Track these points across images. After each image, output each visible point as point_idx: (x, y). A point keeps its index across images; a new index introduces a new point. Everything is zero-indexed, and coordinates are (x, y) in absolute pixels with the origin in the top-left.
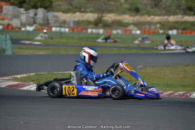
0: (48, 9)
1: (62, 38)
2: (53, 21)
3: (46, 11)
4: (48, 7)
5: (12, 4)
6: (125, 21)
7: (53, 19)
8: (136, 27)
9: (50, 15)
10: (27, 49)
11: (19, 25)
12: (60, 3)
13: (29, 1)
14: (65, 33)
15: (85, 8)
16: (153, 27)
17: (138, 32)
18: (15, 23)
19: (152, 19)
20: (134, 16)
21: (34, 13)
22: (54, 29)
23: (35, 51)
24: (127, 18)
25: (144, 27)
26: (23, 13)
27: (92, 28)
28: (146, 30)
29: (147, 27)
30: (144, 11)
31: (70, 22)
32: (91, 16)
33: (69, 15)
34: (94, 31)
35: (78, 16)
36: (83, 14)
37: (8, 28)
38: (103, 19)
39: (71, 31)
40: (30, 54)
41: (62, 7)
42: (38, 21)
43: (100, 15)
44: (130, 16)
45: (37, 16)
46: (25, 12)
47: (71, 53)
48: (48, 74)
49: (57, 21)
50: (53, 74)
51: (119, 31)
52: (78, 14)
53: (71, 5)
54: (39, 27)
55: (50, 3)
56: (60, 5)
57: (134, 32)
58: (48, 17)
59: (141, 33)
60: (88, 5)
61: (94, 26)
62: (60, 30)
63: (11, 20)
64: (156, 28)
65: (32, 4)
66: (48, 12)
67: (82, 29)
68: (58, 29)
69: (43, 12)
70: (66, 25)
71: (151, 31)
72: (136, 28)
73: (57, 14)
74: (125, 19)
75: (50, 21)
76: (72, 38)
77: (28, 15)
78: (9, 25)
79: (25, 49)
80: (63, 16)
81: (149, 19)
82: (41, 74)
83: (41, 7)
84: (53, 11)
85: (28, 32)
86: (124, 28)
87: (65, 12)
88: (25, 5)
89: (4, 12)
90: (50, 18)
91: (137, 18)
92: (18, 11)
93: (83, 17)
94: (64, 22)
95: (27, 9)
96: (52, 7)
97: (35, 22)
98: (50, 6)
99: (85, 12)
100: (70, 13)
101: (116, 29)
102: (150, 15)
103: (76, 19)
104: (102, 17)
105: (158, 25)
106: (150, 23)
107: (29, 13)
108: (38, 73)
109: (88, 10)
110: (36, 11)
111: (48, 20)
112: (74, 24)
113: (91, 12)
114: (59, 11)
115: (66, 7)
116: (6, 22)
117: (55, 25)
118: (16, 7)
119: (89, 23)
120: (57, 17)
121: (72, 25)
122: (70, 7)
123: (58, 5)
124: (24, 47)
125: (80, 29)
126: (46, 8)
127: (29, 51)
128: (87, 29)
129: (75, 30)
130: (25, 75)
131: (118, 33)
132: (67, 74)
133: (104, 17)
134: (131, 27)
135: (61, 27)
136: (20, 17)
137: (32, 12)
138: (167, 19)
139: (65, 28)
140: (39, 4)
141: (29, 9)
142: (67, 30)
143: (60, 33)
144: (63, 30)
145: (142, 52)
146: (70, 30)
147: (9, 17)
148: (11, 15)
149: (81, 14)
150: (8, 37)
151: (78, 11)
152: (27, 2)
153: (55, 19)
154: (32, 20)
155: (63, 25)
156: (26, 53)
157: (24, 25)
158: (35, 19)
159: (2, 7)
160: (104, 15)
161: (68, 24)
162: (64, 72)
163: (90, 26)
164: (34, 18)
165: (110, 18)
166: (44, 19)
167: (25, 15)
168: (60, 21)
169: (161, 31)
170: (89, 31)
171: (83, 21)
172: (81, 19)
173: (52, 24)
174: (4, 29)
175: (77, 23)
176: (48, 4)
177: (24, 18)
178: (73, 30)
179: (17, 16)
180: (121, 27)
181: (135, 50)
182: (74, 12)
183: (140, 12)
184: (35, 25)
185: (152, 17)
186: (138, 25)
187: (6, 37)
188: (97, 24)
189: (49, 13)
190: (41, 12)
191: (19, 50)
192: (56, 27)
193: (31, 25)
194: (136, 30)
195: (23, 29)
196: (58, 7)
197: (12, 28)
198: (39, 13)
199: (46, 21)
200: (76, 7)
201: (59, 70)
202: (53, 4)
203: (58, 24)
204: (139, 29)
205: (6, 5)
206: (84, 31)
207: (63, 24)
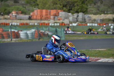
0: (85, 13)
2: (88, 20)
3: (83, 14)
4: (85, 12)
5: (64, 11)
7: (88, 18)
9: (86, 16)
10: (73, 36)
11: (68, 23)
13: (74, 9)
14: (95, 26)
15: (107, 11)
18: (66, 22)
21: (77, 16)
22: (88, 24)
23: (78, 37)
26: (71, 16)
27: (112, 23)
31: (98, 20)
32: (111, 16)
33: (97, 16)
36: (106, 15)
37: (62, 25)
39: (98, 25)
40: (75, 39)
41: (93, 12)
42: (79, 20)
45: (79, 17)
46: (71, 15)
47: (99, 38)
48: (86, 50)
49: (91, 20)
50: (89, 51)
52: (103, 15)
53: (98, 10)
54: (80, 23)
55: (86, 9)
56: (92, 10)
60: (109, 10)
61: (112, 22)
62: (92, 25)
63: (64, 20)
65: (76, 10)
68: (91, 24)
69: (82, 15)
70: (96, 22)
73: (90, 15)
75: (86, 20)
77: (73, 17)
78: (63, 23)
79: (72, 37)
80: (93, 17)
82: (82, 51)
83: (81, 12)
84: (88, 14)
85: (74, 26)
87: (95, 14)
88: (72, 11)
89: (60, 15)
90: (86, 18)
92: (68, 15)
94: (95, 20)
95: (73, 14)
96: (87, 12)
97: (77, 21)
98: (86, 11)
99: (107, 14)
100: (98, 15)
103: (102, 18)
107: (74, 16)
108: (80, 50)
109: (109, 13)
110: (78, 14)
111: (85, 19)
113: (111, 14)
114: (91, 14)
115: (96, 11)
116: (61, 21)
117: (89, 22)
118: (67, 13)
119: (109, 20)
120: (90, 17)
121: (99, 21)
122: (98, 11)
123: (91, 10)
125: (104, 24)
126: (83, 12)
127: (74, 37)
128: (108, 24)
129: (101, 25)
135: (92, 23)
136: (69, 18)
137: (75, 15)
139: (95, 23)
140: (80, 10)
141: (74, 13)
142: (96, 25)
144: (94, 24)
146: (98, 24)
147: (63, 18)
148: (64, 17)
149: (104, 15)
150: (62, 30)
151: (103, 14)
152: (73, 10)
153: (89, 18)
154: (76, 19)
155: (94, 22)
156: (73, 39)
157: (71, 23)
158: (78, 19)
159: (59, 13)
161: (97, 21)
162: (95, 50)
163: (110, 22)
164: (77, 18)
166: (82, 19)
167: (71, 17)
168: (92, 20)
170: (110, 25)
172: (105, 18)
173: (87, 22)
174: (60, 25)
175: (102, 20)
177: (71, 18)
178: (100, 25)
179: (67, 18)
182: (100, 14)
184: (78, 22)
187: (61, 30)
189: (85, 15)
190: (81, 15)
191: (69, 37)
192: (90, 23)
193: (75, 22)
195: (71, 25)
196: (91, 11)
197: (65, 25)
198: (79, 15)
199: (84, 20)
200: (102, 11)
201: (92, 48)
202: (88, 10)
205: (61, 11)
207: (94, 21)
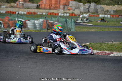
0: (97, 3)
2: (100, 11)
5: (75, 0)
7: (100, 9)
10: (84, 28)
11: (79, 13)
14: (107, 18)
15: (121, 2)
18: (77, 12)
21: (88, 6)
22: (100, 16)
23: (89, 29)
26: (82, 6)
31: (111, 11)
33: (111, 6)
36: (120, 6)
37: (72, 15)
39: (111, 17)
40: (86, 31)
41: (106, 2)
45: (91, 8)
47: (111, 31)
48: (98, 43)
50: (101, 44)
52: (116, 6)
54: (91, 14)
63: (74, 10)
67: (119, 16)
68: (103, 16)
69: (94, 5)
70: (109, 13)
73: (103, 6)
75: (98, 11)
76: (113, 21)
77: (84, 7)
78: (73, 13)
79: (83, 28)
80: (106, 8)
82: (93, 44)
83: (93, 2)
84: (101, 4)
87: (108, 4)
88: (83, 1)
89: (70, 5)
90: (98, 9)
92: (79, 4)
94: (108, 11)
95: (84, 4)
96: (100, 2)
97: (89, 11)
100: (111, 5)
103: (115, 9)
108: (91, 43)
110: (90, 4)
111: (97, 10)
112: (114, 12)
114: (104, 4)
115: (109, 2)
116: (71, 11)
117: (102, 13)
118: (78, 2)
120: (103, 8)
121: (112, 13)
122: (111, 2)
124: (82, 27)
125: (117, 15)
126: (96, 2)
127: (85, 29)
129: (114, 16)
132: (110, 44)
135: (105, 14)
136: (80, 8)
137: (87, 5)
141: (86, 3)
142: (109, 16)
144: (106, 16)
146: (111, 16)
148: (74, 7)
149: (118, 6)
150: (73, 20)
151: (116, 4)
153: (102, 9)
154: (87, 10)
155: (106, 13)
156: (84, 31)
157: (82, 13)
158: (89, 9)
159: (69, 2)
162: (108, 43)
164: (88, 9)
166: (94, 10)
168: (105, 11)
172: (119, 9)
173: (99, 13)
174: (70, 15)
175: (116, 12)
177: (82, 9)
178: (113, 16)
179: (78, 8)
182: (114, 5)
184: (89, 13)
187: (71, 21)
189: (98, 6)
190: (93, 5)
191: (79, 29)
192: (102, 14)
193: (86, 13)
197: (75, 15)
198: (91, 6)
199: (96, 11)
200: (115, 2)
201: (104, 41)
205: (71, 1)
207: (107, 12)
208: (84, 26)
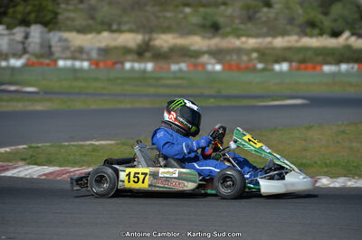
0: (51, 26)
1: (76, 79)
2: (59, 49)
3: (45, 30)
4: (50, 23)
6: (193, 48)
7: (59, 44)
8: (215, 58)
9: (54, 37)
10: (11, 100)
12: (72, 15)
14: (81, 70)
15: (119, 24)
16: (245, 58)
17: (218, 67)
19: (243, 43)
20: (210, 38)
21: (23, 35)
22: (61, 63)
23: (27, 104)
24: (197, 42)
25: (228, 58)
26: (3, 35)
27: (133, 61)
28: (233, 63)
29: (235, 57)
30: (228, 30)
31: (92, 49)
32: (131, 39)
33: (89, 36)
34: (137, 66)
35: (105, 39)
36: (116, 35)
38: (152, 43)
39: (93, 67)
40: (17, 109)
41: (77, 23)
42: (31, 49)
43: (147, 37)
44: (204, 37)
45: (30, 40)
46: (6, 32)
47: (93, 107)
48: (51, 146)
49: (67, 48)
50: (61, 147)
51: (183, 66)
52: (105, 34)
53: (92, 18)
54: (34, 59)
55: (53, 16)
56: (73, 20)
57: (209, 67)
58: (49, 41)
59: (224, 69)
60: (125, 19)
61: (135, 57)
62: (73, 65)
64: (250, 60)
65: (19, 16)
66: (50, 31)
67: (115, 63)
68: (69, 63)
69: (41, 32)
70: (84, 56)
71: (242, 65)
72: (213, 61)
73: (66, 35)
74: (192, 45)
75: (54, 49)
76: (96, 79)
77: (12, 37)
79: (7, 101)
80: (77, 40)
81: (237, 43)
82: (38, 147)
83: (36, 22)
84: (60, 30)
85: (13, 69)
86: (193, 60)
87: (82, 30)
88: (6, 19)
90: (53, 43)
91: (215, 42)
93: (115, 40)
94: (81, 50)
95: (9, 27)
96: (56, 23)
97: (25, 51)
98: (54, 21)
99: (119, 31)
100: (90, 33)
101: (177, 63)
102: (238, 36)
103: (103, 45)
104: (150, 40)
105: (255, 55)
106: (239, 51)
107: (13, 34)
108: (33, 145)
109: (124, 28)
110: (28, 29)
111: (50, 47)
112: (99, 54)
113: (131, 31)
114: (70, 29)
115: (84, 23)
117: (64, 56)
119: (126, 51)
120: (66, 40)
121: (94, 55)
122: (91, 22)
123: (68, 18)
124: (5, 96)
125: (109, 62)
126: (45, 24)
127: (15, 104)
128: (122, 63)
129: (102, 65)
130: (8, 149)
131: (181, 70)
132: (87, 146)
133: (155, 39)
134: (205, 58)
135: (74, 58)
137: (19, 32)
138: (271, 43)
139: (82, 60)
140: (33, 16)
141: (15, 26)
142: (86, 64)
143: (74, 70)
144: (78, 64)
145: (225, 103)
146: (91, 64)
149: (111, 35)
151: (106, 30)
152: (10, 14)
153: (63, 44)
154: (20, 47)
155: (77, 55)
156: (10, 109)
157: (4, 56)
158: (26, 45)
160: (155, 36)
161: (88, 54)
162: (81, 143)
163: (129, 57)
164: (23, 43)
165: (166, 41)
166: (42, 45)
167: (6, 38)
168: (72, 49)
169: (260, 66)
170: (128, 65)
171: (116, 48)
172: (113, 44)
173: (57, 55)
175: (105, 51)
176: (49, 16)
177: (4, 43)
178: (97, 64)
180: (187, 59)
181: (212, 100)
182: (99, 32)
183: (221, 31)
184: (26, 56)
185: (244, 39)
186: (217, 54)
188: (141, 52)
189: (51, 34)
190: (36, 32)
192: (66, 59)
193: (17, 56)
194: (214, 64)
195: (3, 64)
196: (69, 23)
198: (32, 34)
199: (47, 49)
200: (103, 23)
201: (72, 139)
202: (60, 17)
203: (68, 54)
204: (219, 62)
206: (118, 66)
207: (79, 53)
208: (13, 96)
